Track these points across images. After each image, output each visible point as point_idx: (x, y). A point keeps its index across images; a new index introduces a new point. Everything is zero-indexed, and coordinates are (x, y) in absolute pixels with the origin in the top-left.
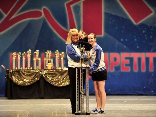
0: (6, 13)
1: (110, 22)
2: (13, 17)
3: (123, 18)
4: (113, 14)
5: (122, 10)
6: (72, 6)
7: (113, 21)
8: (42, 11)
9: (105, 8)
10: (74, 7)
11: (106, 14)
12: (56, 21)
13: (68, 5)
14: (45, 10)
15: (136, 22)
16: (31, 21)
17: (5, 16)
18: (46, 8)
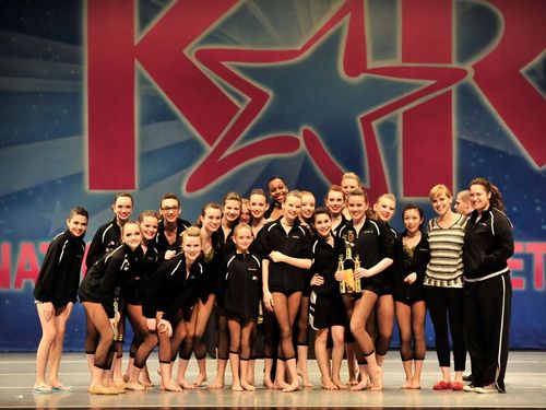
0: (211, 144)
1: (473, 165)
2: (228, 152)
3: (505, 154)
4: (481, 143)
5: (502, 133)
6: (374, 124)
7: (481, 161)
8: (300, 137)
9: (460, 129)
10: (382, 127)
11: (463, 143)
12: (334, 160)
13: (367, 121)
14: (306, 133)
15: (540, 165)
16: (273, 162)
17: (209, 149)
18: (310, 128)
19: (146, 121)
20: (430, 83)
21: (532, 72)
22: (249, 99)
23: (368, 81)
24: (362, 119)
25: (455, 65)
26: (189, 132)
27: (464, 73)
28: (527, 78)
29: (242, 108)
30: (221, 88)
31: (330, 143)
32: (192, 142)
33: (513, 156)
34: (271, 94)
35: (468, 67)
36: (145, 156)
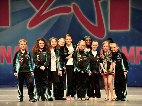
0: (38, 9)
1: (137, 18)
2: (44, 13)
6: (100, 2)
7: (140, 16)
8: (72, 7)
9: (132, 4)
10: (102, 3)
11: (133, 9)
14: (74, 6)
16: (61, 16)
17: (37, 11)
18: (75, 4)
32: (31, 8)
36: (13, 13)
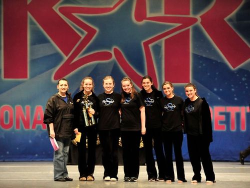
0: (67, 55)
1: (200, 67)
2: (76, 59)
3: (217, 62)
4: (204, 56)
5: (215, 51)
6: (150, 46)
7: (204, 65)
8: (112, 52)
9: (194, 48)
10: (154, 47)
11: (195, 56)
12: (130, 65)
13: (146, 44)
14: (116, 50)
15: (234, 67)
16: (98, 64)
17: (66, 58)
18: (117, 48)
19: (33, 44)
20: (178, 25)
21: (230, 20)
22: (86, 33)
23: (147, 23)
24: (144, 43)
25: (191, 16)
26: (55, 49)
27: (196, 20)
28: (228, 23)
29: (83, 37)
30: (72, 27)
31: (128, 56)
32: (57, 54)
33: (220, 63)
34: (97, 30)
35: (198, 17)
36: (33, 61)
